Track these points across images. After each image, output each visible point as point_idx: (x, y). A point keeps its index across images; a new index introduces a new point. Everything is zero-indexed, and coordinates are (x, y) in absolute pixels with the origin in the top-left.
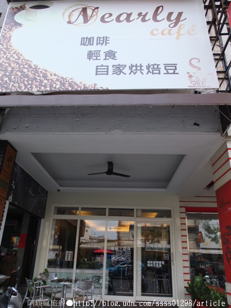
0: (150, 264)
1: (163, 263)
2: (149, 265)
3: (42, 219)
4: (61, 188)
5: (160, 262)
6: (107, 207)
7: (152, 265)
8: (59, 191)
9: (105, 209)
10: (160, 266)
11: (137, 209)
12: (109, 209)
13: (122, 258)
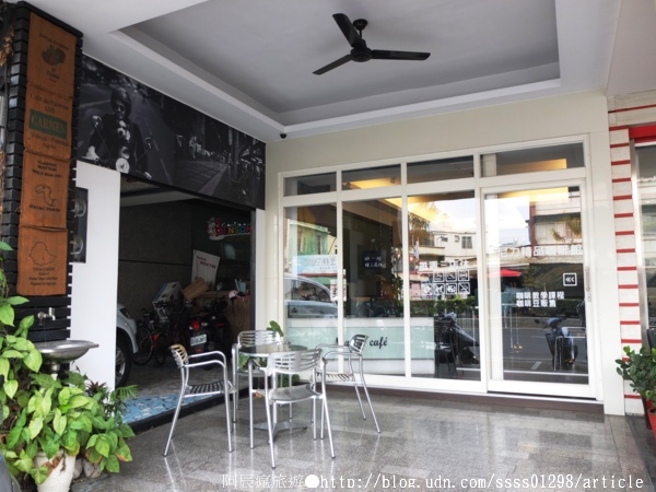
0: (523, 298)
1: (561, 295)
2: (520, 304)
3: (258, 210)
4: (286, 130)
5: (552, 294)
6: (403, 161)
7: (528, 304)
8: (283, 136)
9: (399, 166)
10: (553, 304)
11: (482, 156)
12: (409, 165)
13: (450, 289)
